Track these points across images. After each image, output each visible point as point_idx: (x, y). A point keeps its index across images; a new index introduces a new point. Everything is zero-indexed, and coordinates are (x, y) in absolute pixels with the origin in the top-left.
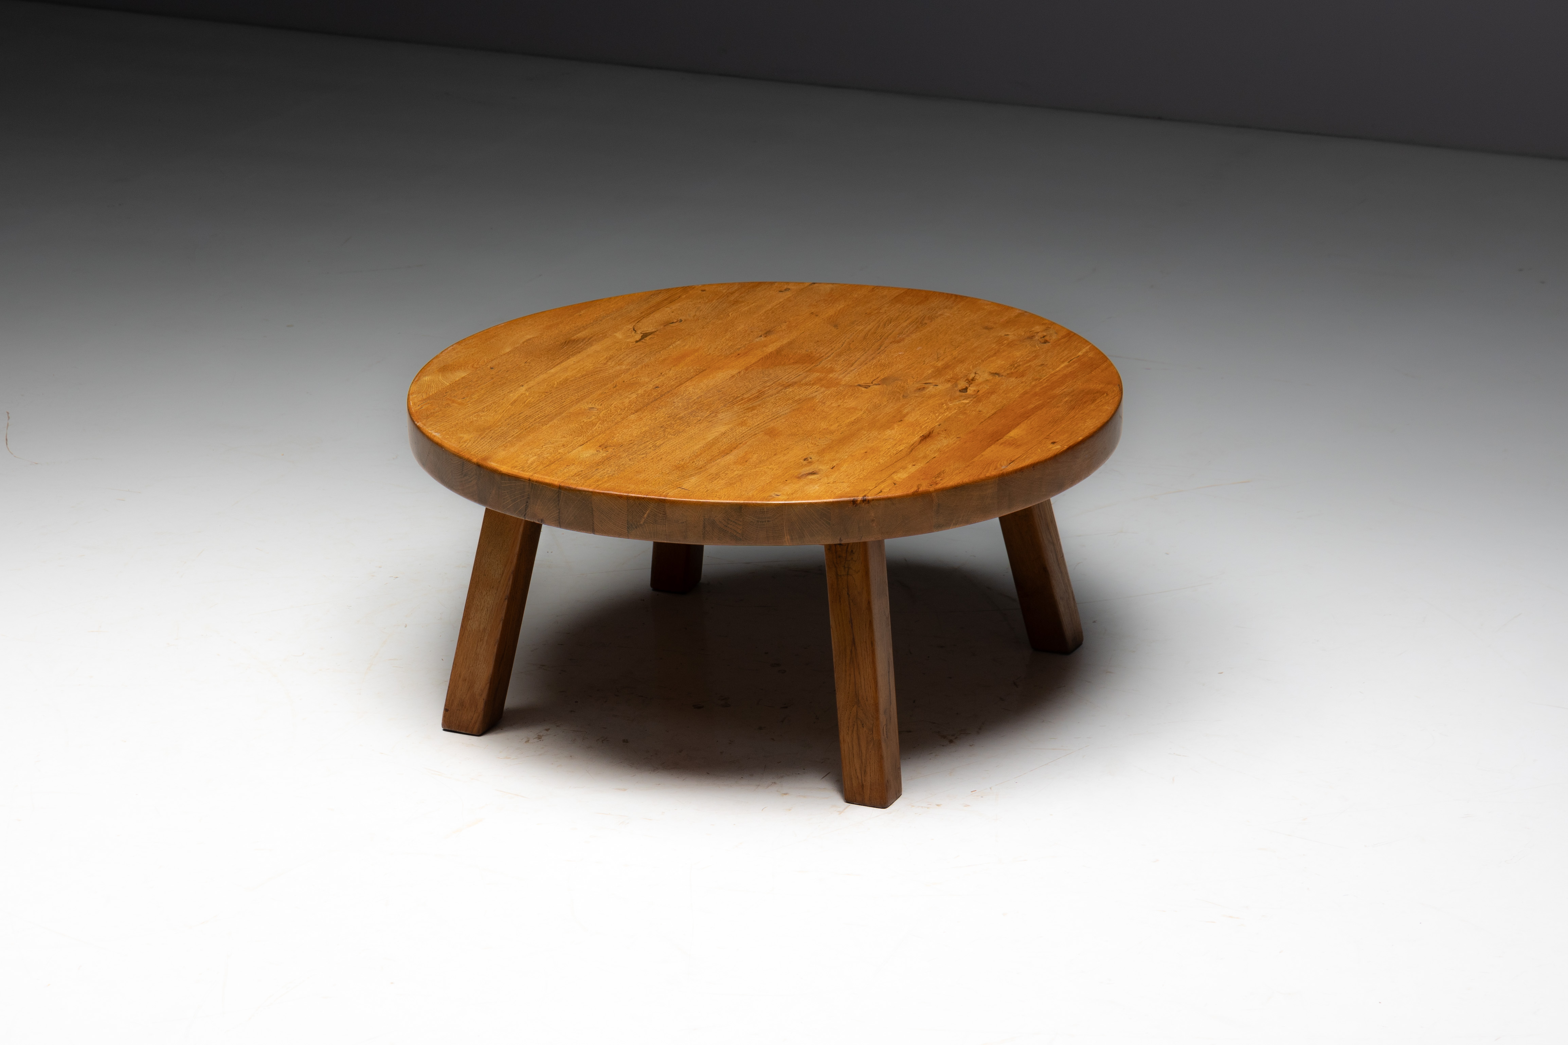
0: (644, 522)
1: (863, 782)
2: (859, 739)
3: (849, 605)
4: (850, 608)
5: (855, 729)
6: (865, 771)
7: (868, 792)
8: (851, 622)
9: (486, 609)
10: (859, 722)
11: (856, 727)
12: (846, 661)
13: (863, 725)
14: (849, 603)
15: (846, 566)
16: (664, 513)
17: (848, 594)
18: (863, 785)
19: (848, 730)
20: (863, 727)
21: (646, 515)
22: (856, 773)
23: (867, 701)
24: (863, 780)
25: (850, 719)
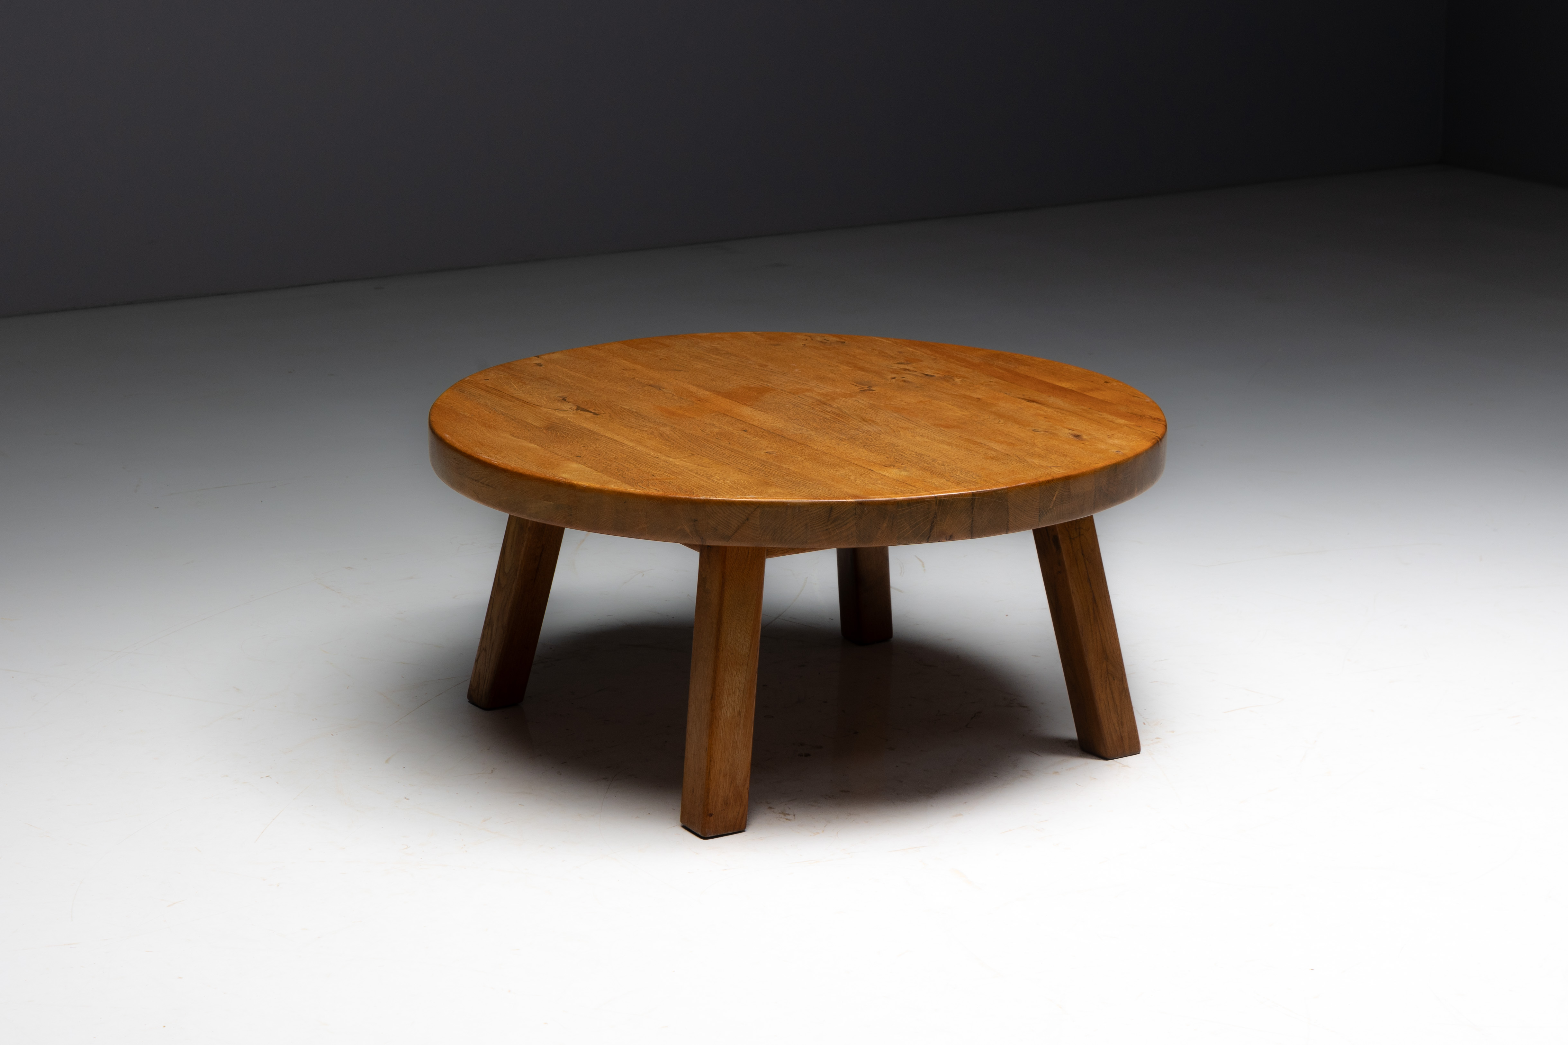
2: (1112, 693)
3: (1085, 565)
4: (1086, 567)
5: (1108, 686)
6: (1122, 723)
7: (1127, 741)
8: (1089, 580)
9: (738, 691)
10: (1110, 679)
11: (1108, 684)
12: (1090, 621)
13: (1114, 678)
14: (1085, 563)
15: (1077, 528)
16: (1068, 491)
17: (1083, 554)
18: (1122, 737)
19: (1102, 688)
20: (1114, 680)
22: (1114, 727)
23: (1114, 655)
24: (1121, 734)
25: (1102, 676)
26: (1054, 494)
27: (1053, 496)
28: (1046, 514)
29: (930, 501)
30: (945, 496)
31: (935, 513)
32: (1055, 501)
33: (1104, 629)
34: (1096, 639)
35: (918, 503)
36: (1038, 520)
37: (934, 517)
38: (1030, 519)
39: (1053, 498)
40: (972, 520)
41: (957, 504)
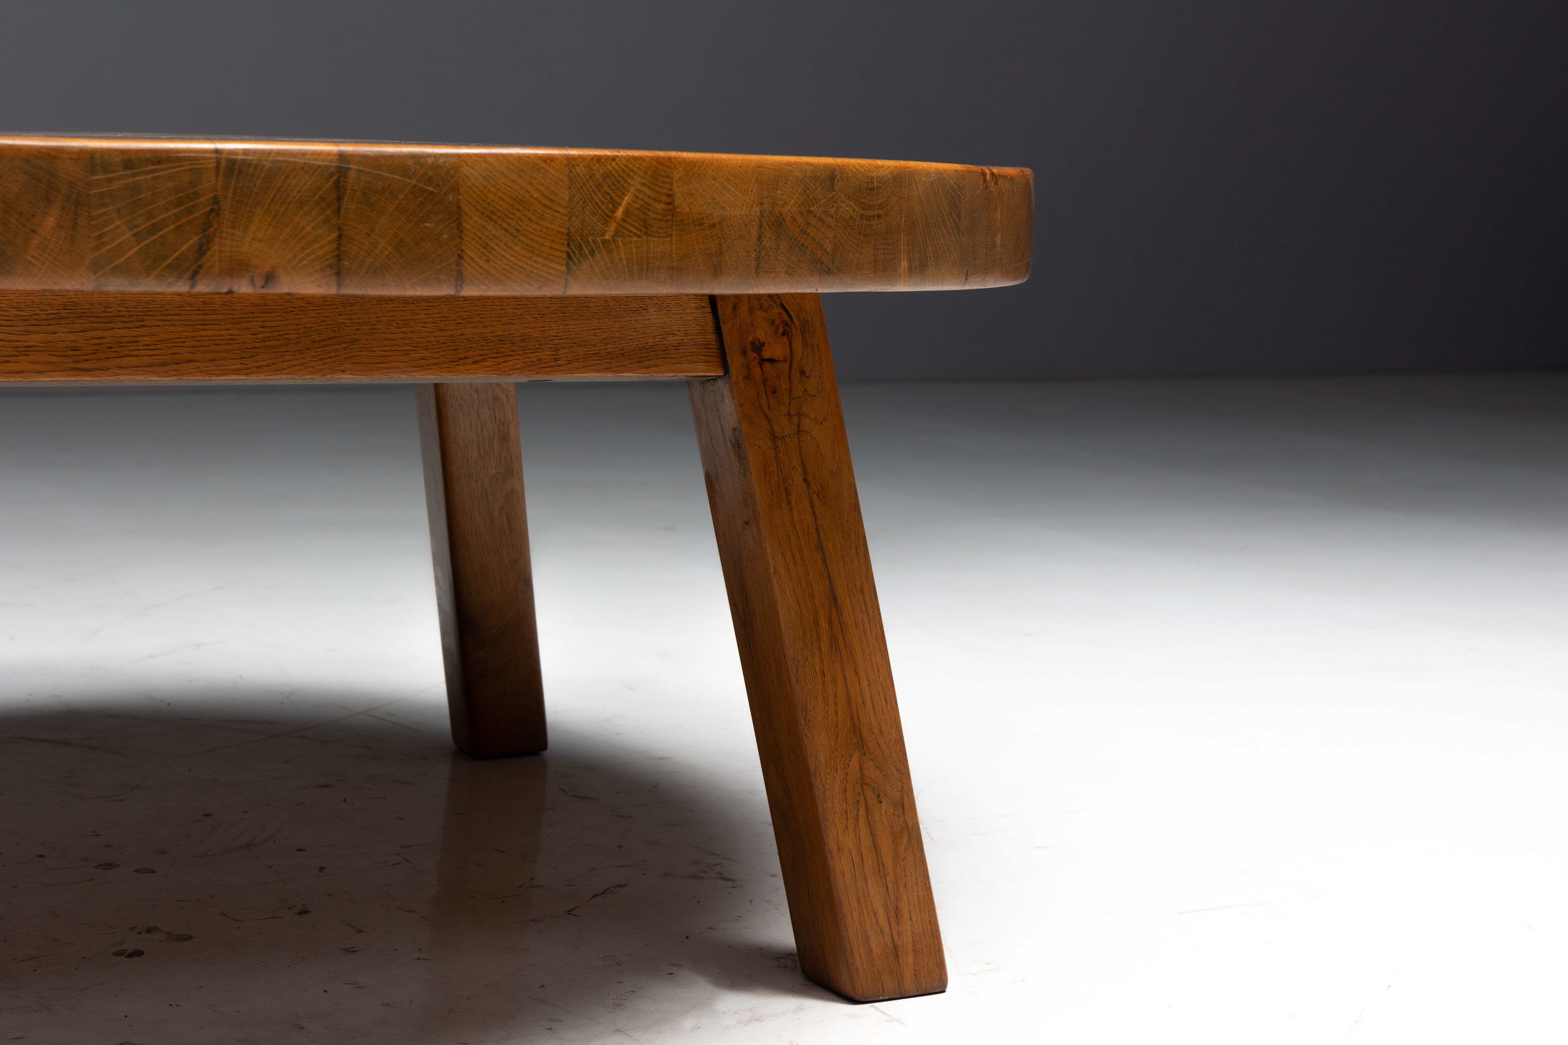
0: (616, 234)
1: (896, 938)
2: (873, 834)
3: (812, 507)
4: (814, 514)
5: (862, 812)
6: (897, 911)
7: (910, 959)
8: (821, 547)
10: (869, 794)
11: (862, 808)
12: (820, 649)
14: (811, 502)
15: (793, 413)
16: (668, 200)
17: (805, 480)
18: (895, 947)
19: (847, 819)
20: (881, 802)
21: (620, 213)
22: (877, 921)
23: (882, 733)
24: (895, 933)
25: (846, 791)
26: (616, 198)
27: (616, 205)
28: (592, 253)
29: (196, 159)
30: (246, 152)
31: (216, 200)
32: (624, 220)
33: (856, 673)
34: (835, 695)
35: (159, 162)
36: (564, 268)
37: (212, 211)
38: (539, 259)
39: (613, 212)
40: (340, 237)
41: (287, 177)
